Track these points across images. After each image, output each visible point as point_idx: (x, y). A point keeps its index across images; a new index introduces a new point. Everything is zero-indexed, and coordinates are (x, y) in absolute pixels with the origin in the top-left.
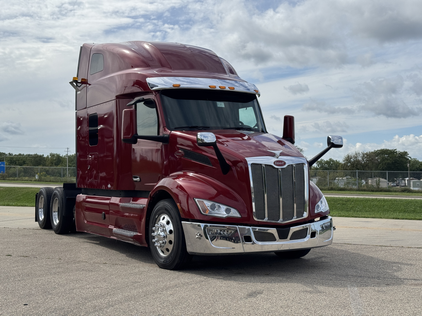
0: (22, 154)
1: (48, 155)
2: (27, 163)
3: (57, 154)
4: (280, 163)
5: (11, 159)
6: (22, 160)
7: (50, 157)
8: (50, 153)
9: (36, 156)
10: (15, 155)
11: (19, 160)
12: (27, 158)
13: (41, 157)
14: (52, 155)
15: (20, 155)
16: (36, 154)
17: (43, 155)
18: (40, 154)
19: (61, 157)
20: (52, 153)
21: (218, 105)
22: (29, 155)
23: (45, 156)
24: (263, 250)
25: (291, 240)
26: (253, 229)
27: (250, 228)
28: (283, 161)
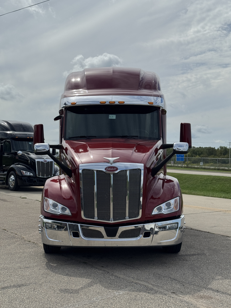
0: (201, 147)
1: (218, 148)
2: (204, 154)
3: (224, 147)
4: (112, 169)
5: (194, 151)
6: (201, 151)
7: (220, 149)
8: (220, 146)
9: (210, 148)
10: (197, 148)
11: (199, 151)
12: (204, 150)
13: (213, 149)
14: (221, 148)
15: (200, 147)
16: (210, 147)
17: (215, 148)
18: (212, 147)
19: (227, 149)
20: (221, 146)
21: (110, 117)
22: (206, 148)
23: (216, 148)
24: (90, 245)
25: (120, 238)
26: (81, 226)
27: (79, 225)
28: (115, 167)
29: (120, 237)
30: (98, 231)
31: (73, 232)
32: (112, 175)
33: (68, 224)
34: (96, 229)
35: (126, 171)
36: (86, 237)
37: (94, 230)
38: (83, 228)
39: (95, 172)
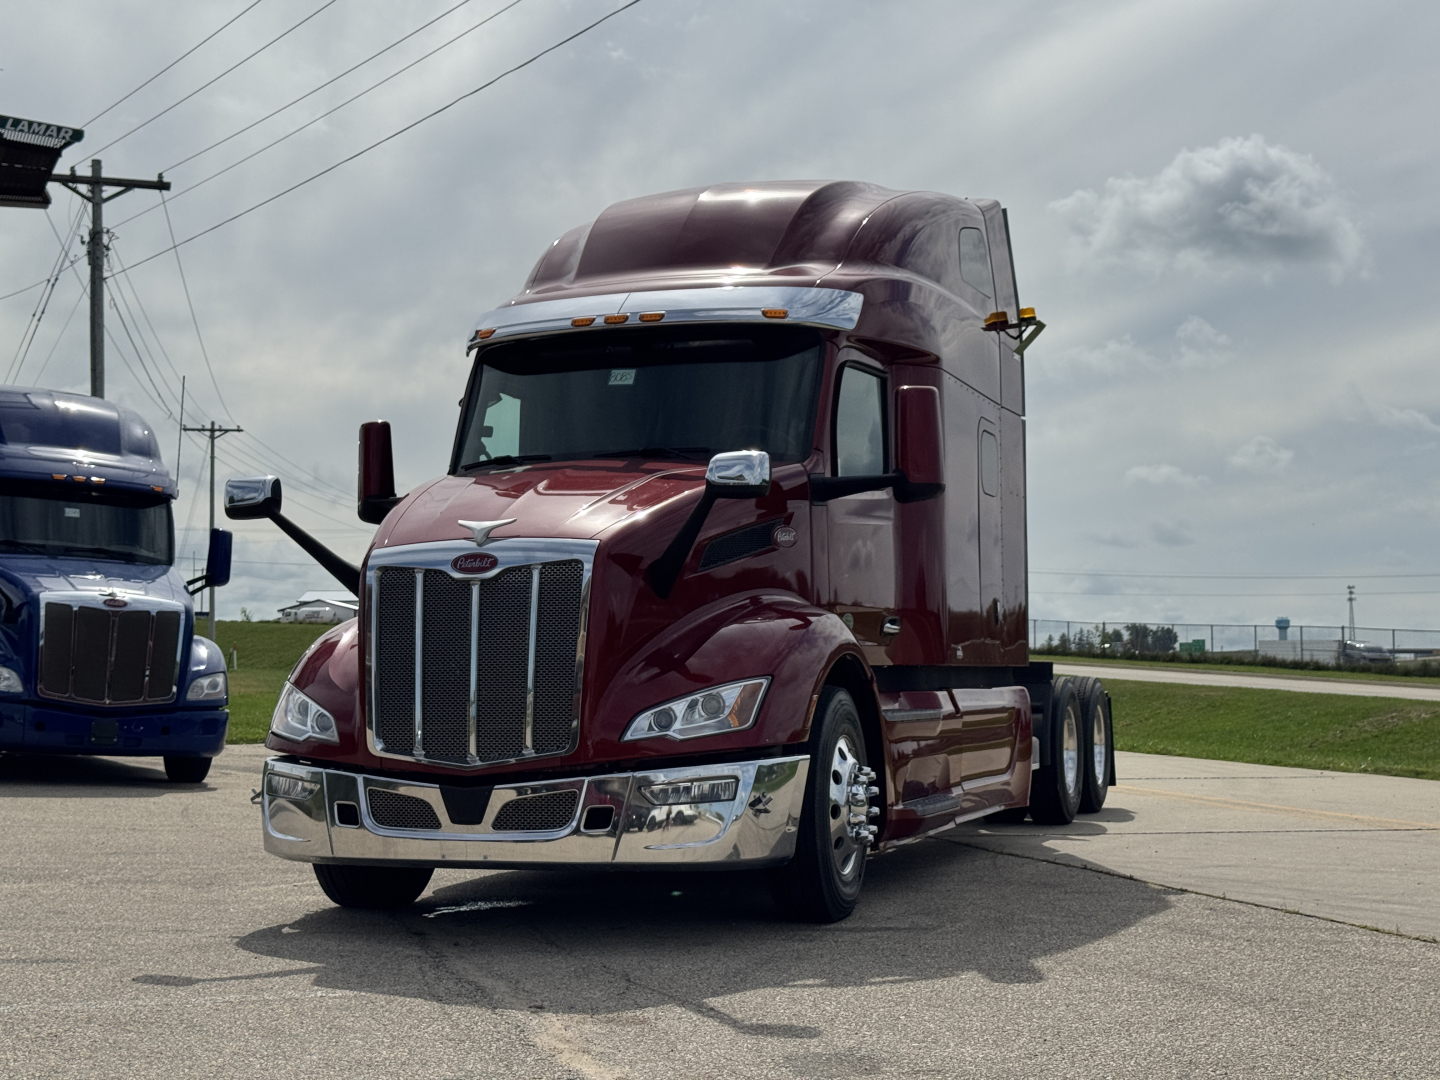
4: (477, 564)
21: (613, 379)
24: (391, 856)
25: (499, 829)
26: (367, 782)
27: (360, 778)
28: (489, 556)
29: (500, 824)
30: (421, 800)
31: (339, 805)
32: (475, 591)
33: (327, 774)
34: (414, 795)
35: (528, 569)
36: (382, 824)
37: (409, 797)
38: (374, 791)
39: (419, 577)
